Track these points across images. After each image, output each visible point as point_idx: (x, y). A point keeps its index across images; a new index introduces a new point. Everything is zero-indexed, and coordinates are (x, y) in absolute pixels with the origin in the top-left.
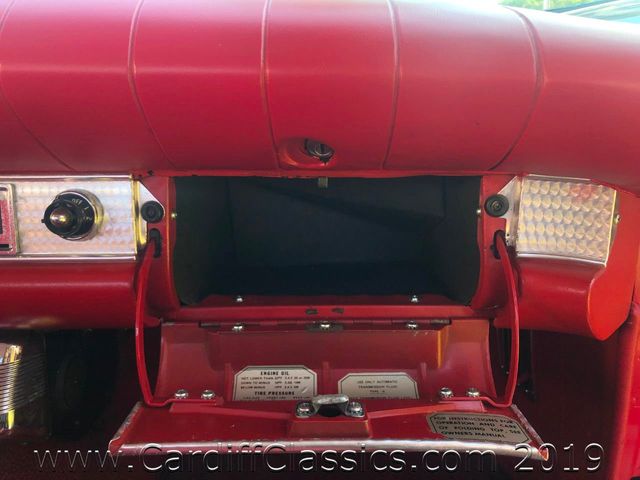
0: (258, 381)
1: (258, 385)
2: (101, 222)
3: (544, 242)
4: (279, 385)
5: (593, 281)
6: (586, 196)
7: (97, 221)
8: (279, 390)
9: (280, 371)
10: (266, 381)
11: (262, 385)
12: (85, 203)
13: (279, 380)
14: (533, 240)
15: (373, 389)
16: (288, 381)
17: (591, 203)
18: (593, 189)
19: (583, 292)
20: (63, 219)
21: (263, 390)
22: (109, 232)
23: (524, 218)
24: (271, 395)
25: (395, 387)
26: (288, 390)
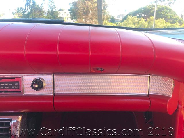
2: (45, 86)
3: (156, 90)
5: (168, 101)
6: (166, 80)
7: (44, 85)
12: (41, 81)
14: (153, 90)
17: (167, 82)
18: (168, 79)
19: (166, 104)
20: (36, 86)
22: (47, 88)
23: (151, 85)
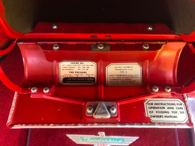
0: (70, 66)
1: (70, 68)
4: (79, 68)
8: (79, 71)
9: (79, 63)
10: (74, 66)
11: (72, 68)
13: (79, 66)
15: (122, 71)
16: (83, 66)
21: (72, 71)
24: (76, 73)
25: (132, 70)
26: (84, 71)
